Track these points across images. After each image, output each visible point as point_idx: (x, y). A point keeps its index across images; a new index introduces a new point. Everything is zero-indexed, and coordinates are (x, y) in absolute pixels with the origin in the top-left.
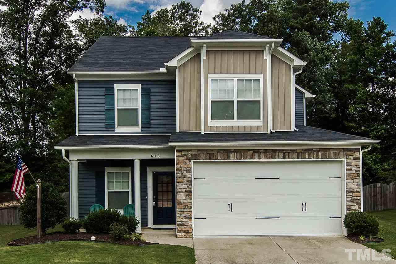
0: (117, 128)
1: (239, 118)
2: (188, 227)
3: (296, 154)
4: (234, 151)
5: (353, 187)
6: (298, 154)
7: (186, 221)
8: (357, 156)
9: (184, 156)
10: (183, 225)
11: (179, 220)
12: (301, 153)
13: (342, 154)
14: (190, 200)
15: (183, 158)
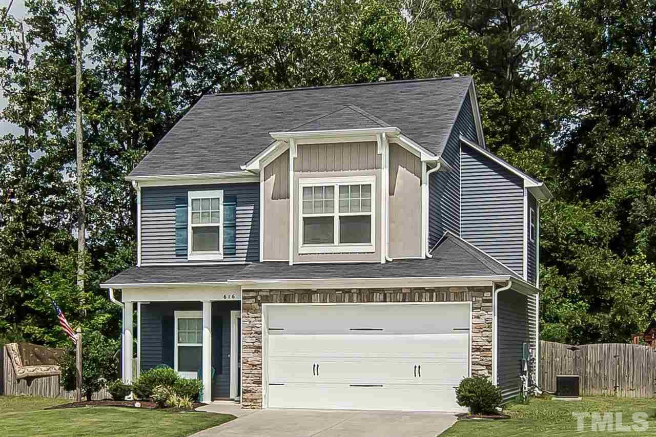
0: (190, 255)
1: (342, 241)
2: (257, 394)
3: (401, 294)
4: (316, 292)
5: (480, 343)
6: (404, 294)
7: (253, 387)
8: (487, 298)
9: (252, 297)
10: (250, 391)
11: (245, 385)
12: (407, 294)
13: (468, 294)
14: (258, 358)
15: (251, 301)
